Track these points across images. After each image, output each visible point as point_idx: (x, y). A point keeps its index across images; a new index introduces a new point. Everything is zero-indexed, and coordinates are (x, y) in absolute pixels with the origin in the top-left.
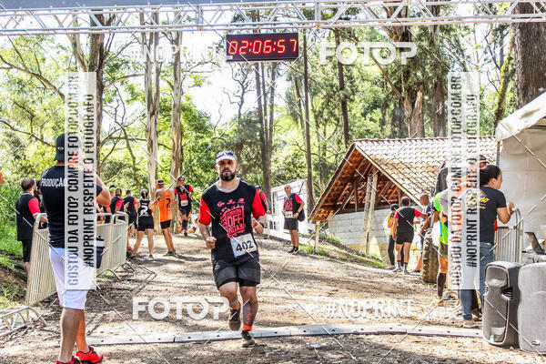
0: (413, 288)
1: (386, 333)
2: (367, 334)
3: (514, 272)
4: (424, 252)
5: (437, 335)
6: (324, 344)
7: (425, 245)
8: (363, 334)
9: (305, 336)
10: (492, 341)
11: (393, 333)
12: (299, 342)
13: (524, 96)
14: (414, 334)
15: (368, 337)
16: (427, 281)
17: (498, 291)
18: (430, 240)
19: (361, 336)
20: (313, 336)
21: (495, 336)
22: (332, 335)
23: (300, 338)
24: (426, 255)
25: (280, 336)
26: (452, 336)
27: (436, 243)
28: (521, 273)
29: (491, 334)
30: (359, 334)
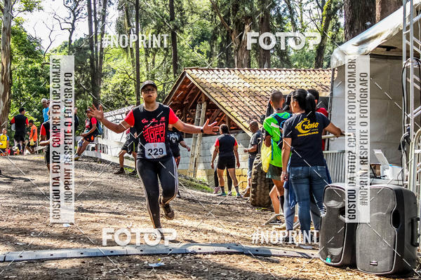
0: (241, 211)
1: (223, 253)
2: (204, 254)
4: (253, 176)
5: (275, 256)
6: (162, 264)
7: (254, 170)
8: (200, 253)
9: (142, 255)
10: (328, 261)
11: (230, 253)
12: (137, 261)
13: (351, 30)
14: (250, 255)
15: (206, 256)
16: (254, 205)
17: (336, 213)
18: (259, 166)
19: (198, 256)
20: (149, 255)
21: (332, 257)
22: (169, 255)
23: (138, 257)
24: (255, 180)
25: (117, 256)
26: (288, 257)
27: (265, 168)
29: (327, 255)
30: (196, 254)
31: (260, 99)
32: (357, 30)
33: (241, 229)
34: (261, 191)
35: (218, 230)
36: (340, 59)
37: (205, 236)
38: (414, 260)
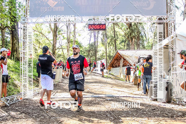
0: (131, 86)
1: (125, 97)
6: (110, 99)
7: (135, 76)
9: (106, 97)
10: (151, 99)
11: (127, 97)
12: (104, 98)
14: (132, 97)
15: (121, 98)
16: (135, 85)
18: (136, 75)
20: (108, 97)
22: (112, 97)
24: (135, 78)
25: (100, 97)
27: (137, 75)
29: (150, 97)
30: (119, 97)
33: (131, 91)
35: (125, 91)
37: (121, 93)
38: (172, 99)
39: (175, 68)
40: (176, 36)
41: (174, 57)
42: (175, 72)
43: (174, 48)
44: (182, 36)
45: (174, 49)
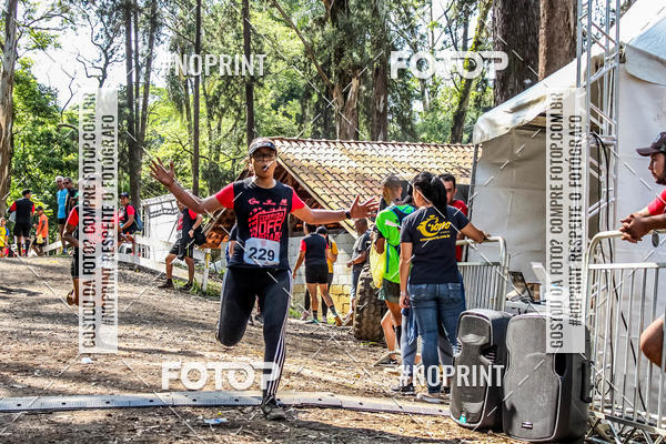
0: (340, 347)
1: (313, 406)
3: (501, 325)
5: (386, 411)
6: (224, 420)
9: (194, 406)
10: (463, 420)
11: (322, 407)
12: (186, 416)
13: (503, 89)
14: (351, 409)
16: (359, 337)
17: (476, 351)
18: (368, 281)
20: (206, 407)
21: (468, 415)
22: (234, 407)
23: (188, 410)
24: (361, 301)
25: (157, 406)
26: (406, 414)
28: (511, 326)
29: (462, 412)
31: (371, 185)
32: (512, 91)
33: (339, 372)
34: (369, 318)
35: (306, 372)
36: (486, 132)
37: (287, 382)
38: (585, 422)
39: (605, 243)
40: (622, 59)
41: (603, 178)
42: (608, 266)
43: (604, 127)
44: (650, 57)
45: (606, 134)
